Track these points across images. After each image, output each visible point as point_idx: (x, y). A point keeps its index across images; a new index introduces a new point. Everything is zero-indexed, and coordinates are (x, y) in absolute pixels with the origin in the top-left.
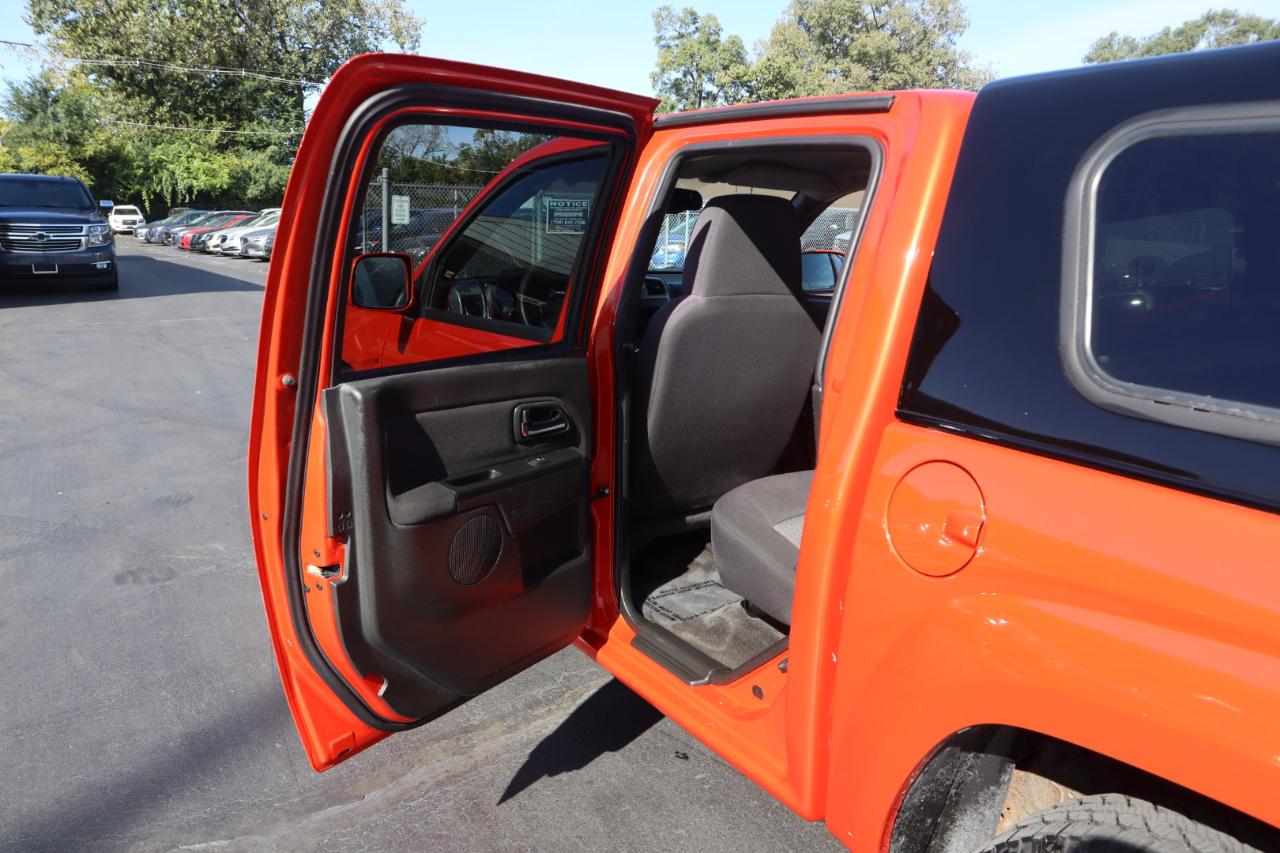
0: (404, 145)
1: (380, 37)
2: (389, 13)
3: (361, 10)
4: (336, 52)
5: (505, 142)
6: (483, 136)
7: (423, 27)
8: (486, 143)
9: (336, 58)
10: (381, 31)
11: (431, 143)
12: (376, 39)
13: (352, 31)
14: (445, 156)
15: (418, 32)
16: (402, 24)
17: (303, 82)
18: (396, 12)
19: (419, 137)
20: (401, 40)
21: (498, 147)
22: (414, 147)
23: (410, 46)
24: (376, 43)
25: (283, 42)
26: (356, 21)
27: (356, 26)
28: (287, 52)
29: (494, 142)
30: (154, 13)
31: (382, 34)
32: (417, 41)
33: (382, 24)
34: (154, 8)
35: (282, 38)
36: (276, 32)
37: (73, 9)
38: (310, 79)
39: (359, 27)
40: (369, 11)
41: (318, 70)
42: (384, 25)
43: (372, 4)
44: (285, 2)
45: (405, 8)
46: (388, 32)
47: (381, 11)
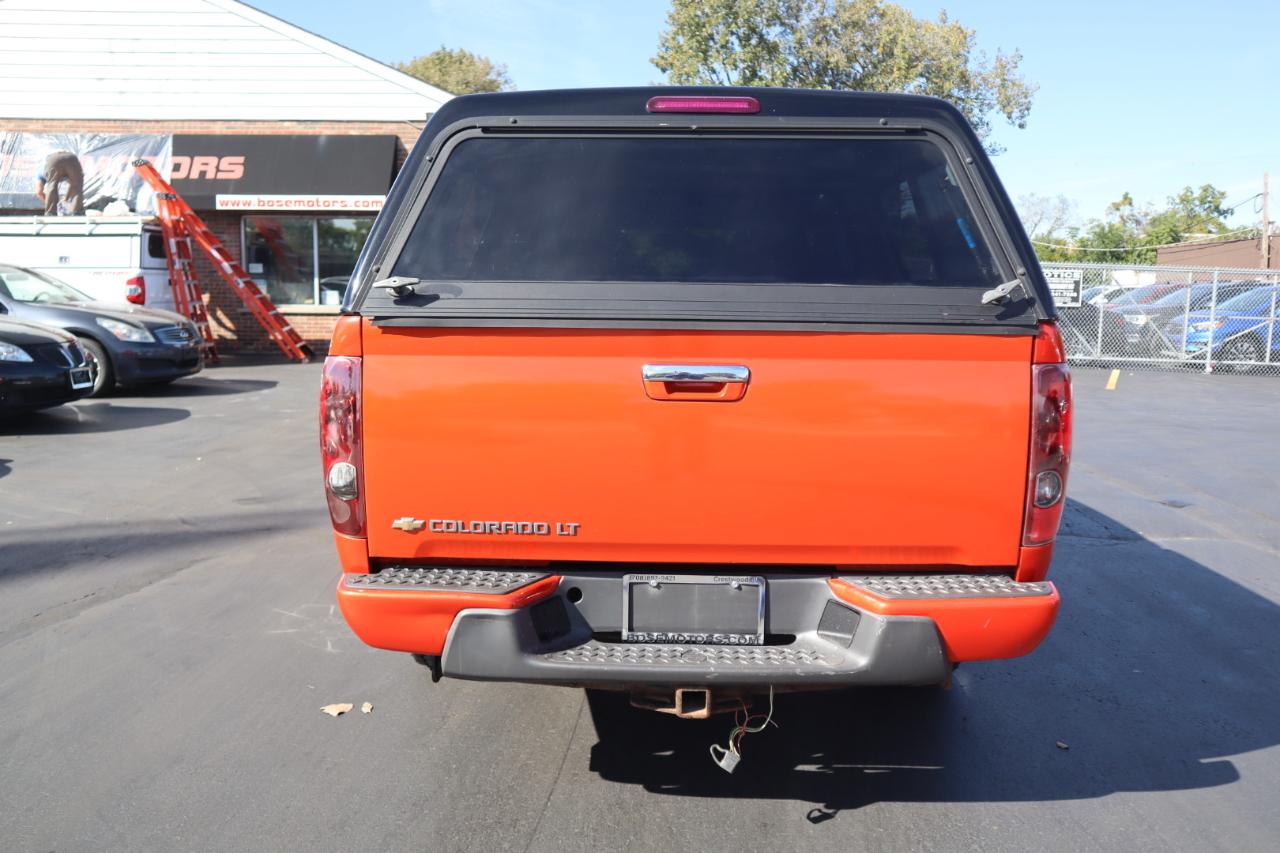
1: (985, 108)
2: (998, 81)
3: (967, 82)
5: (1146, 215)
6: (1118, 209)
7: (1037, 95)
8: (1122, 217)
10: (987, 102)
12: (981, 111)
15: (1030, 99)
16: (1011, 91)
18: (1005, 80)
19: (1043, 212)
20: (1009, 109)
21: (1138, 221)
22: (1036, 225)
23: (1019, 114)
24: (980, 115)
26: (961, 94)
27: (960, 99)
29: (1133, 215)
31: (988, 105)
32: (1027, 109)
33: (989, 95)
39: (963, 100)
40: (976, 82)
42: (992, 96)
43: (980, 74)
44: (888, 81)
45: (1015, 74)
46: (993, 102)
47: (989, 81)
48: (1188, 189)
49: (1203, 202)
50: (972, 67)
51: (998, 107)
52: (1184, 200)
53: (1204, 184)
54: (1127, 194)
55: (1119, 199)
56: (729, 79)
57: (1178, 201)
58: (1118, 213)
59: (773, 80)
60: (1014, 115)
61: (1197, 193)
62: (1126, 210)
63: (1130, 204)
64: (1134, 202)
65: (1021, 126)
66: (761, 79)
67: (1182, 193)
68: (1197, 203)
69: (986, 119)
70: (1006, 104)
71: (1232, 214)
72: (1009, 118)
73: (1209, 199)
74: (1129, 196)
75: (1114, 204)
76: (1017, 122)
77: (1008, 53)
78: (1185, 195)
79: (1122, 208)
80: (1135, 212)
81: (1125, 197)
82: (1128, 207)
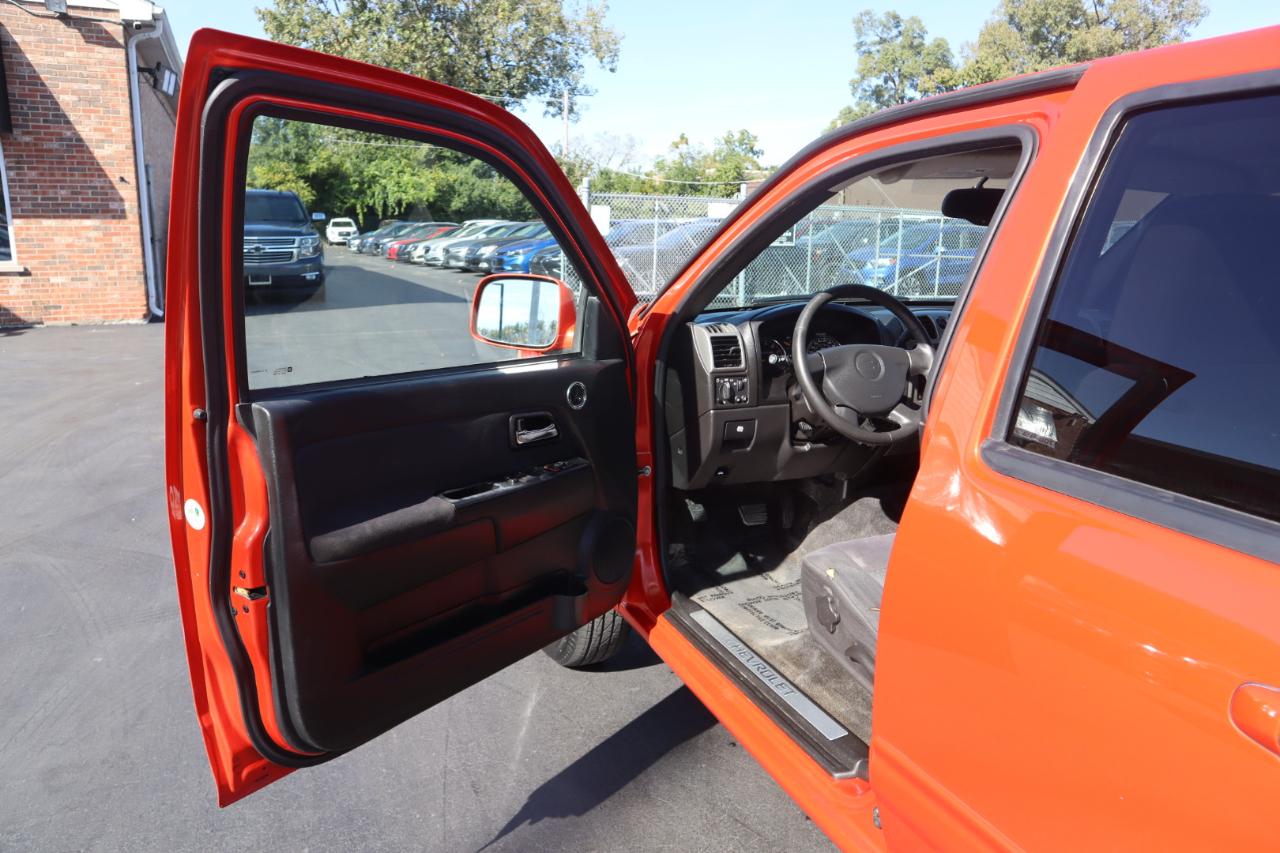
0: (600, 157)
1: (580, 52)
2: (590, 29)
3: (563, 27)
4: (538, 68)
5: (699, 153)
6: (677, 147)
7: (622, 42)
8: (680, 154)
9: (538, 74)
10: (581, 46)
11: (626, 155)
12: (577, 54)
13: (554, 48)
14: (640, 167)
15: (618, 46)
16: (602, 39)
17: (507, 98)
18: (596, 27)
19: (615, 150)
20: (601, 54)
21: (693, 158)
22: (610, 159)
23: (610, 59)
24: (576, 58)
25: (489, 60)
26: (558, 38)
27: (558, 42)
28: (492, 69)
29: (689, 153)
30: (374, 38)
31: (583, 49)
32: (616, 55)
33: (582, 39)
34: (374, 34)
35: (488, 56)
36: (482, 51)
37: (305, 40)
38: (513, 95)
39: (560, 44)
40: (571, 27)
41: (521, 86)
42: (585, 41)
43: (574, 21)
44: (492, 22)
45: (605, 24)
46: (588, 47)
47: (582, 27)
48: (730, 133)
49: (741, 144)
50: (567, 13)
51: (591, 52)
52: (728, 142)
53: (741, 129)
54: (683, 134)
55: (678, 139)
56: (338, 9)
57: (723, 142)
58: (678, 151)
59: (383, 13)
60: (605, 60)
61: (737, 136)
62: (683, 148)
63: (687, 143)
64: (690, 142)
65: (612, 70)
66: (370, 11)
67: (726, 135)
68: (737, 144)
69: (580, 62)
70: (598, 50)
71: (763, 154)
72: (601, 62)
73: (746, 141)
74: (686, 136)
75: (674, 143)
76: (608, 67)
77: (597, 2)
78: (728, 137)
79: (680, 146)
80: (691, 150)
81: (682, 137)
82: (685, 146)
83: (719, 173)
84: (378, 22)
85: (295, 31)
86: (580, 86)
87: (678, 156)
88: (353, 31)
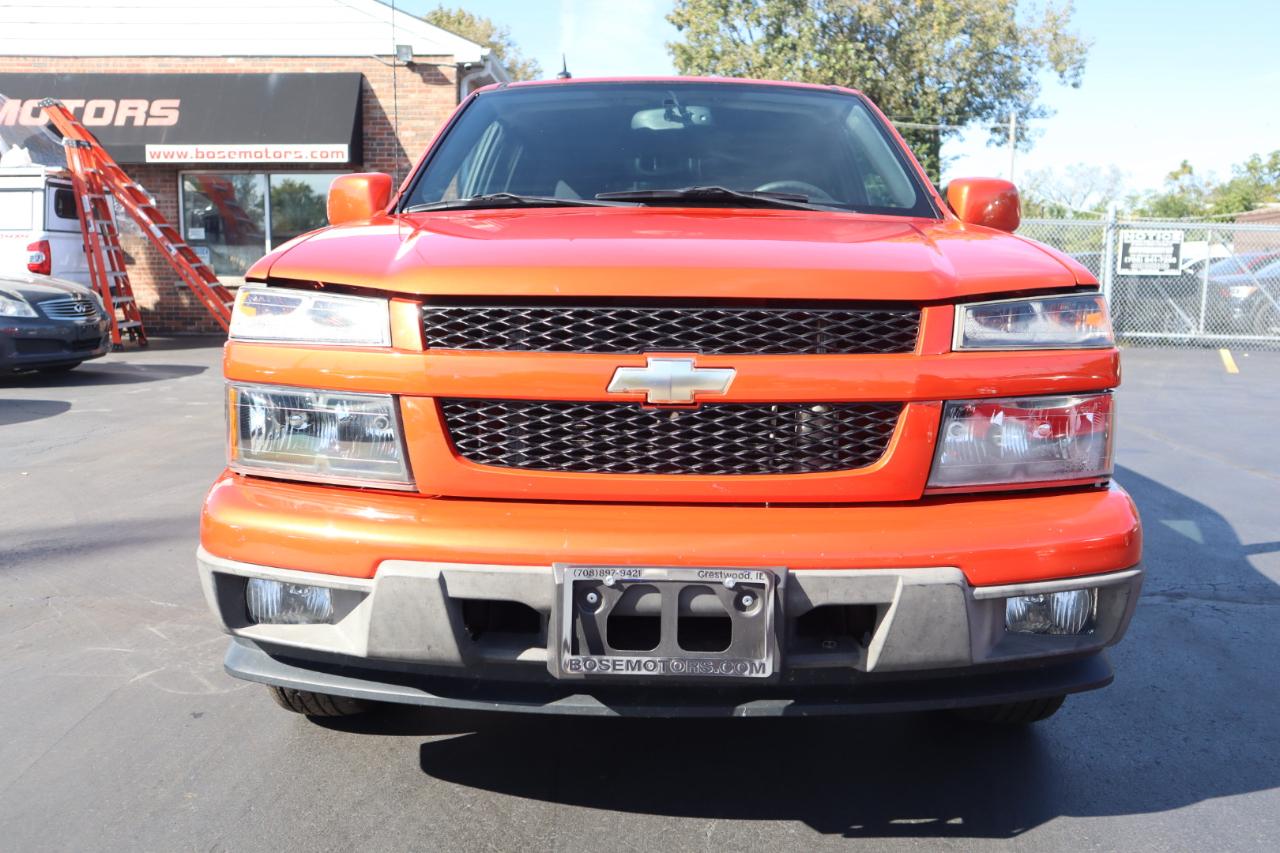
0: (1073, 195)
1: (1035, 66)
2: (1050, 36)
3: (1015, 38)
4: (981, 88)
5: (1208, 184)
6: (1177, 179)
8: (1181, 187)
9: (981, 95)
10: (1036, 60)
11: (1109, 191)
12: (1030, 70)
13: (1001, 63)
15: (1084, 56)
16: (1064, 47)
17: (942, 126)
18: (1056, 34)
19: (1093, 185)
20: (1060, 67)
21: (1199, 192)
22: (1085, 197)
23: (1072, 73)
24: (1029, 74)
25: (922, 83)
26: (1008, 51)
27: (1007, 57)
28: (925, 93)
29: (1193, 185)
30: (788, 66)
31: (1038, 62)
32: (1081, 67)
33: (1039, 51)
34: (789, 62)
35: (921, 78)
36: (914, 74)
37: (714, 72)
38: (948, 122)
39: (1010, 58)
40: (1025, 37)
41: (960, 111)
42: (1042, 53)
43: (1029, 29)
44: (926, 38)
45: (1069, 29)
46: (1043, 60)
47: (1039, 36)
48: (1256, 157)
49: (1272, 170)
50: (1019, 21)
51: (1048, 65)
52: (1252, 168)
53: (1274, 149)
54: (1185, 162)
55: (1177, 168)
56: (751, 37)
57: (1245, 169)
58: (1176, 183)
59: (800, 38)
60: (1066, 74)
61: (1266, 160)
62: (1185, 180)
63: (1190, 172)
64: (1194, 171)
65: (1075, 85)
66: (786, 36)
67: (1248, 160)
68: (1266, 170)
69: (1035, 78)
70: (1057, 61)
72: (1061, 76)
74: (1189, 163)
75: (1171, 173)
76: (1071, 81)
77: (1061, 2)
78: (1252, 162)
79: (1181, 177)
80: (1196, 183)
81: (1184, 165)
82: (1187, 177)
83: (1218, 208)
84: (794, 47)
85: (704, 64)
86: (1034, 107)
87: (1177, 190)
88: (766, 60)
